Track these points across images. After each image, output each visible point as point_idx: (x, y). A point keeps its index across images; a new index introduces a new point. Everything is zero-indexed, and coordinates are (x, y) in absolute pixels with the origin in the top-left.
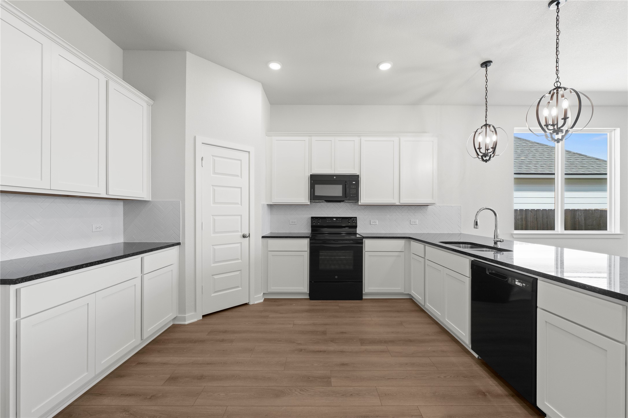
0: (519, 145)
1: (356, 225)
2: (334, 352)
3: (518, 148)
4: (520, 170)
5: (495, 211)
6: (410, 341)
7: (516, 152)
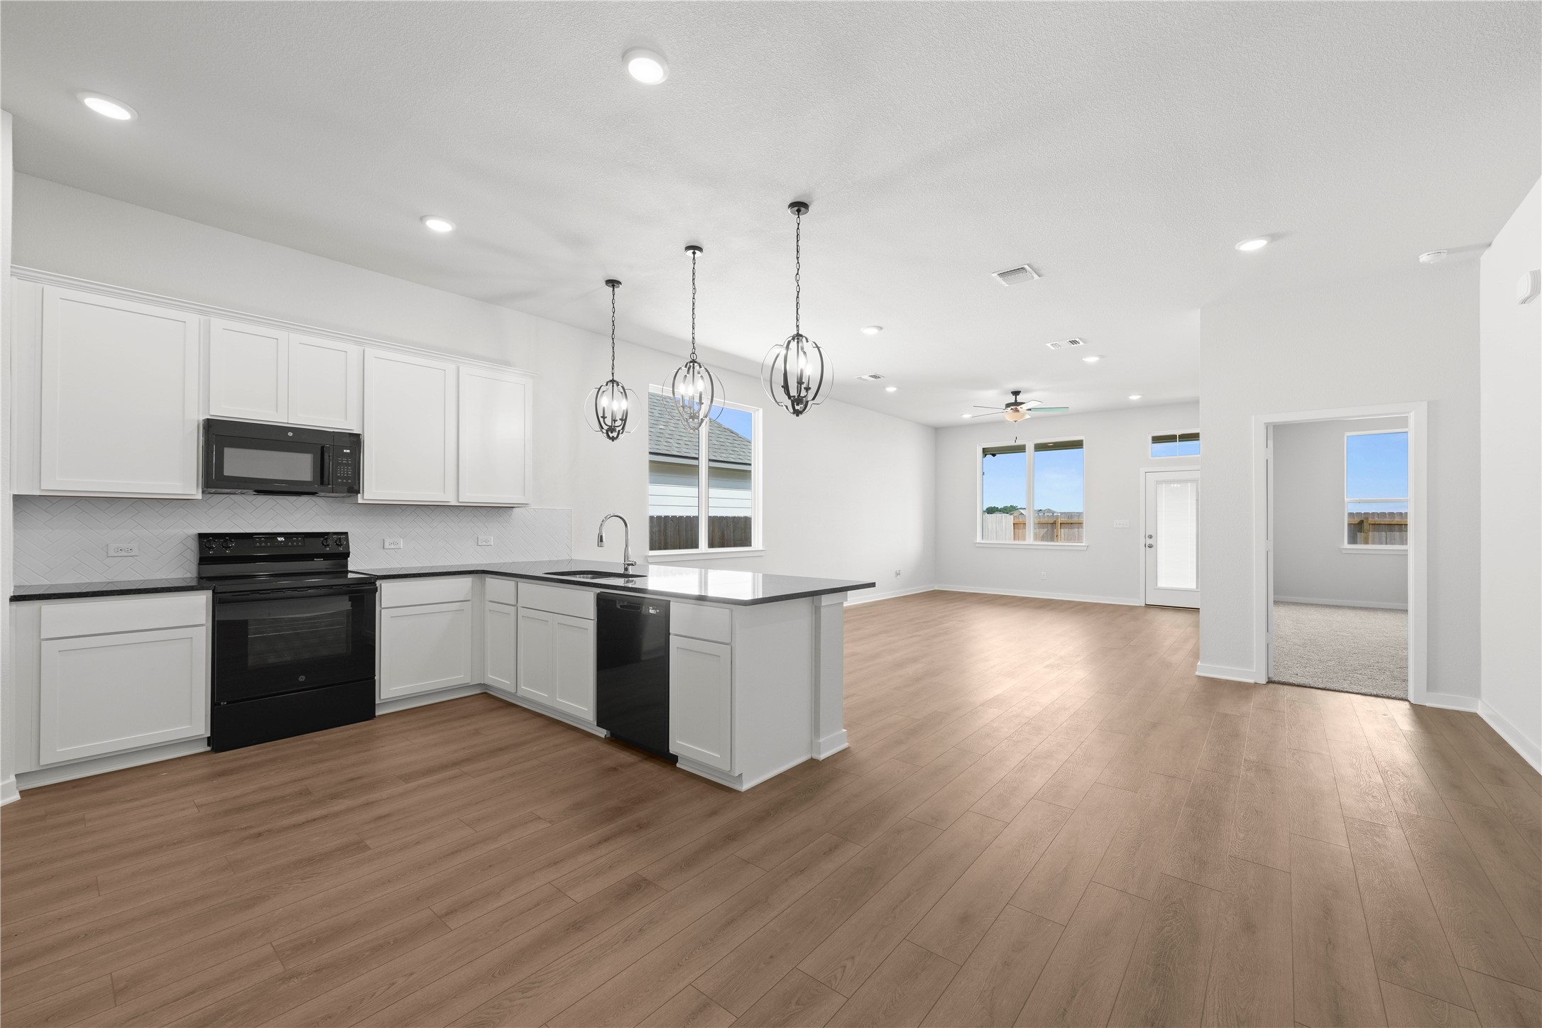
0: (657, 401)
1: (346, 551)
2: (350, 810)
3: (656, 408)
4: (657, 447)
5: (625, 519)
6: (501, 749)
7: (651, 414)
